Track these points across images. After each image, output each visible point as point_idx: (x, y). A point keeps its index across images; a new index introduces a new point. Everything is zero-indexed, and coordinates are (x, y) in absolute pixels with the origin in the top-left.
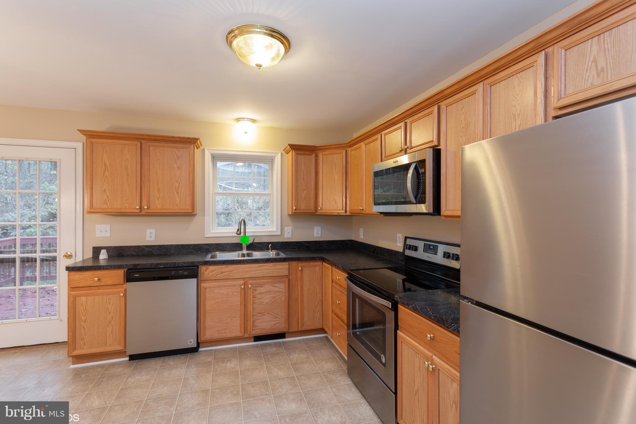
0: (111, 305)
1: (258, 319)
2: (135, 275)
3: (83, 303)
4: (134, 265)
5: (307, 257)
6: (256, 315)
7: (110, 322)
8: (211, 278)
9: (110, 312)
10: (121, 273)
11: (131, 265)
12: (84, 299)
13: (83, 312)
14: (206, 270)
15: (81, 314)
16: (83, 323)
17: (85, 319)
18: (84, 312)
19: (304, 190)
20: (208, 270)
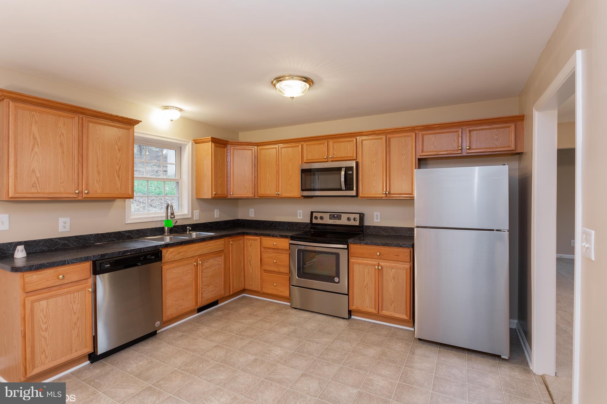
0: (76, 304)
1: (205, 291)
2: (106, 266)
3: (43, 309)
4: (102, 255)
5: (235, 233)
6: (204, 288)
7: (76, 324)
8: (171, 260)
9: (76, 313)
10: (88, 265)
11: (99, 255)
12: (44, 303)
13: (43, 318)
14: (166, 253)
15: (41, 322)
16: (43, 333)
17: (47, 327)
18: (45, 319)
19: (220, 178)
20: (168, 252)
